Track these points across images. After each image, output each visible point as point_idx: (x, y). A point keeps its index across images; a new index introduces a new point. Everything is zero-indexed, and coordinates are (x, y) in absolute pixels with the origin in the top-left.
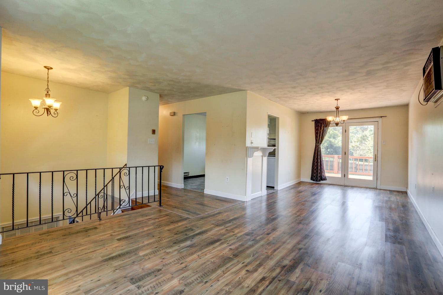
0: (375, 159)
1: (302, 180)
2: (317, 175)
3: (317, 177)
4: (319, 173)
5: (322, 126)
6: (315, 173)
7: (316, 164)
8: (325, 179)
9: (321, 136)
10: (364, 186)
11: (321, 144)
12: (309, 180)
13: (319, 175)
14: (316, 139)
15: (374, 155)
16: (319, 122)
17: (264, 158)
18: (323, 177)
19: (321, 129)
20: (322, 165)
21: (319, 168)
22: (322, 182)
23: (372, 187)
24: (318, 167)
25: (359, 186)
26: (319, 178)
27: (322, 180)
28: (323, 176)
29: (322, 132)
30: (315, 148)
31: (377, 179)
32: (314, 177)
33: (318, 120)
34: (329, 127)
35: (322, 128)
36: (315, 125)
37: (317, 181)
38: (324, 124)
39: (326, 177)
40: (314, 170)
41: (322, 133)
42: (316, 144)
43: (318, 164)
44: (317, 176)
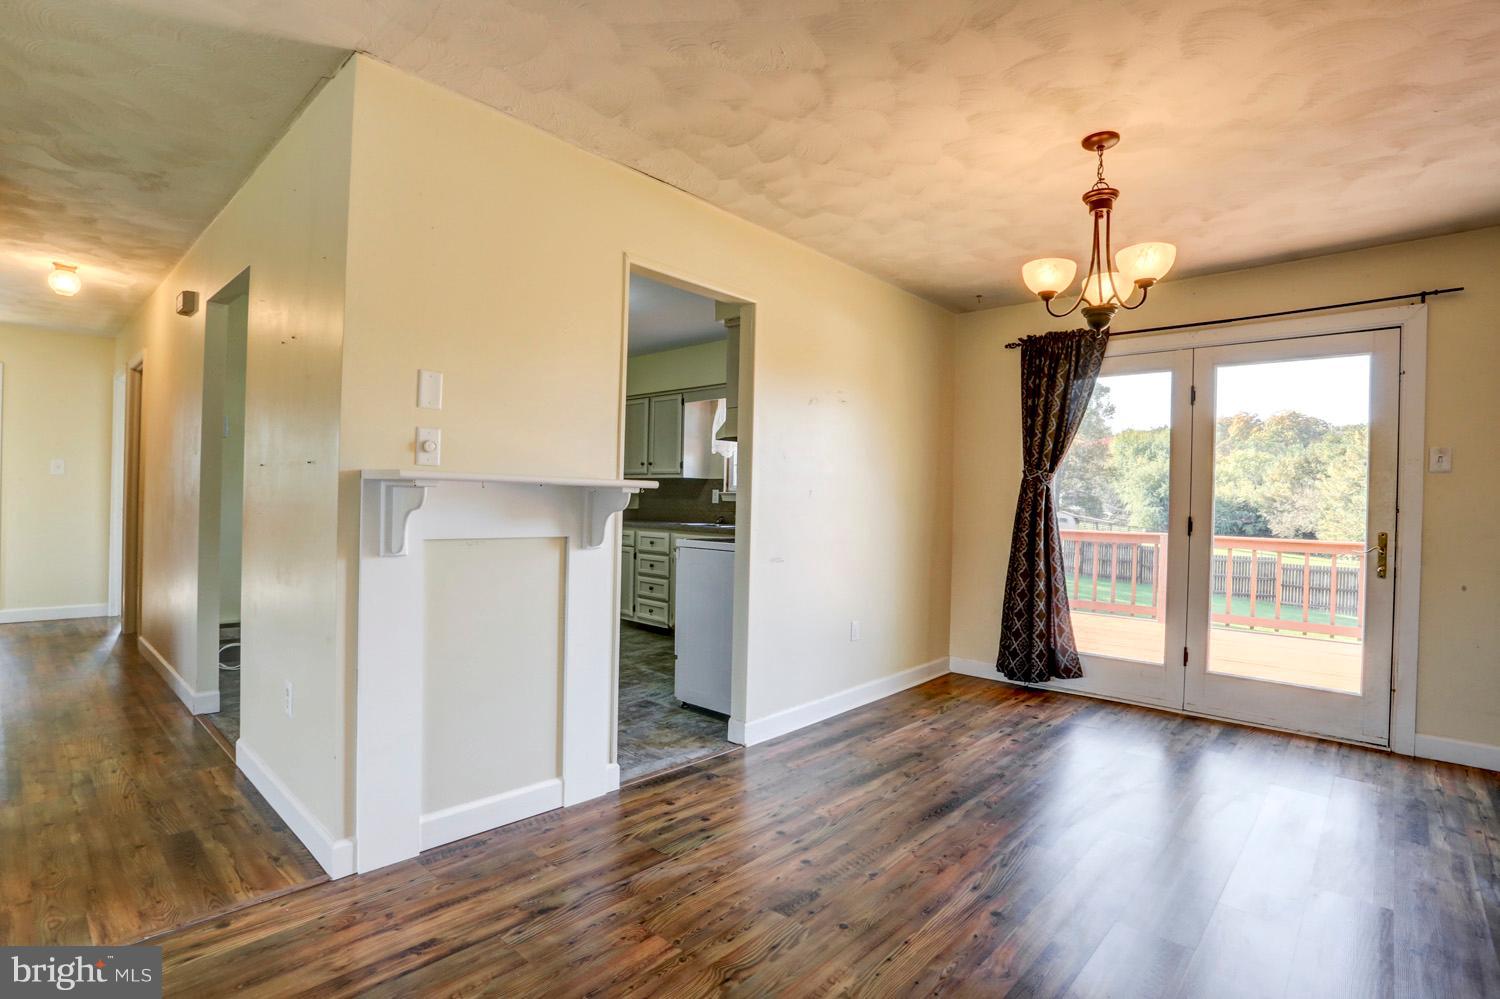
0: (1376, 560)
1: (958, 664)
2: (1030, 645)
3: (1028, 657)
4: (1041, 636)
5: (1061, 373)
6: (1017, 635)
7: (1023, 585)
8: (1073, 671)
9: (1052, 428)
10: (1306, 728)
11: (1052, 470)
12: (987, 668)
13: (1039, 646)
14: (1025, 443)
15: (1376, 541)
16: (1041, 352)
17: (575, 555)
18: (1063, 661)
19: (1051, 386)
20: (1057, 590)
21: (1041, 605)
22: (1055, 684)
23: (1357, 736)
24: (1032, 598)
25: (1270, 724)
26: (1039, 665)
27: (1059, 676)
28: (1064, 651)
29: (1057, 402)
30: (1021, 496)
31: (1392, 690)
32: (1014, 654)
33: (1041, 337)
34: (1097, 374)
35: (1060, 382)
36: (1023, 366)
37: (1027, 678)
38: (1068, 357)
39: (1081, 661)
40: (1012, 619)
41: (1056, 410)
42: (1025, 476)
43: (1032, 586)
44: (1030, 653)
